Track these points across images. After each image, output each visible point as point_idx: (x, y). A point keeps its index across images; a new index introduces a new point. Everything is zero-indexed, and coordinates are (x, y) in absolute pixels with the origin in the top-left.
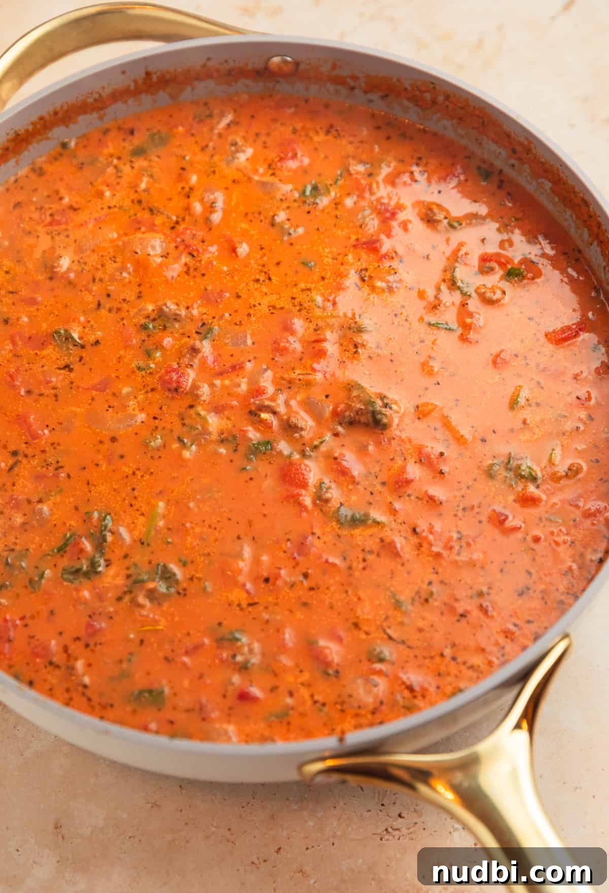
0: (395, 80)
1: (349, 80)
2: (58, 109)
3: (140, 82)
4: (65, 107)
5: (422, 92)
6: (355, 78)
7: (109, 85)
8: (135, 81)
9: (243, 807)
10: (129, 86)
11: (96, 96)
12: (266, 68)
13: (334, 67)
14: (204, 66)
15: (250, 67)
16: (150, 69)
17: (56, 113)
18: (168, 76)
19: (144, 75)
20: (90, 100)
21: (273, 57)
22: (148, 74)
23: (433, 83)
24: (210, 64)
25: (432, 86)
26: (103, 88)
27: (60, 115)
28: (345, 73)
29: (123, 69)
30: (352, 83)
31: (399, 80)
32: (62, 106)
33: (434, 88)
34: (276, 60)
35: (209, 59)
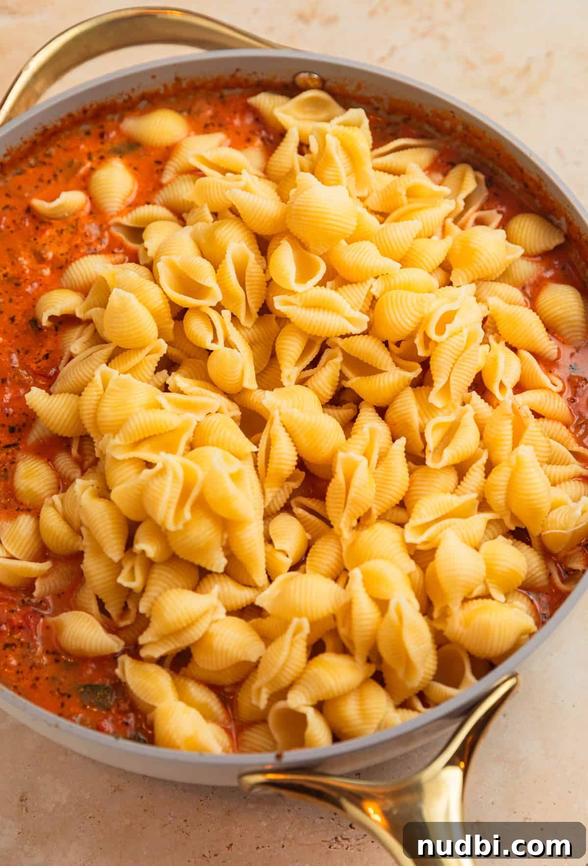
0: (417, 105)
1: (373, 101)
2: (88, 107)
3: (170, 87)
4: (95, 106)
5: (444, 119)
6: (379, 100)
7: (139, 87)
8: (165, 86)
9: (201, 801)
10: (159, 89)
11: (126, 97)
12: (294, 83)
13: (359, 87)
14: (233, 76)
15: (278, 80)
16: (181, 75)
17: (85, 111)
18: (198, 83)
19: (173, 81)
20: (120, 101)
21: (301, 72)
22: (178, 80)
23: (452, 112)
24: (238, 74)
25: (452, 115)
26: (133, 90)
27: (89, 113)
28: (368, 94)
29: (152, 74)
30: (376, 105)
31: (420, 106)
32: (91, 105)
33: (454, 117)
34: (303, 76)
35: (238, 70)
